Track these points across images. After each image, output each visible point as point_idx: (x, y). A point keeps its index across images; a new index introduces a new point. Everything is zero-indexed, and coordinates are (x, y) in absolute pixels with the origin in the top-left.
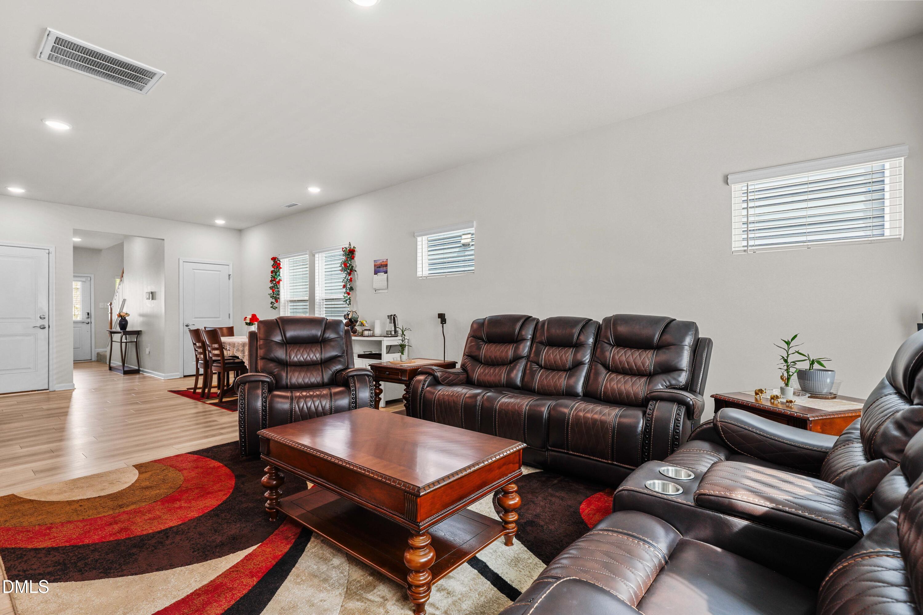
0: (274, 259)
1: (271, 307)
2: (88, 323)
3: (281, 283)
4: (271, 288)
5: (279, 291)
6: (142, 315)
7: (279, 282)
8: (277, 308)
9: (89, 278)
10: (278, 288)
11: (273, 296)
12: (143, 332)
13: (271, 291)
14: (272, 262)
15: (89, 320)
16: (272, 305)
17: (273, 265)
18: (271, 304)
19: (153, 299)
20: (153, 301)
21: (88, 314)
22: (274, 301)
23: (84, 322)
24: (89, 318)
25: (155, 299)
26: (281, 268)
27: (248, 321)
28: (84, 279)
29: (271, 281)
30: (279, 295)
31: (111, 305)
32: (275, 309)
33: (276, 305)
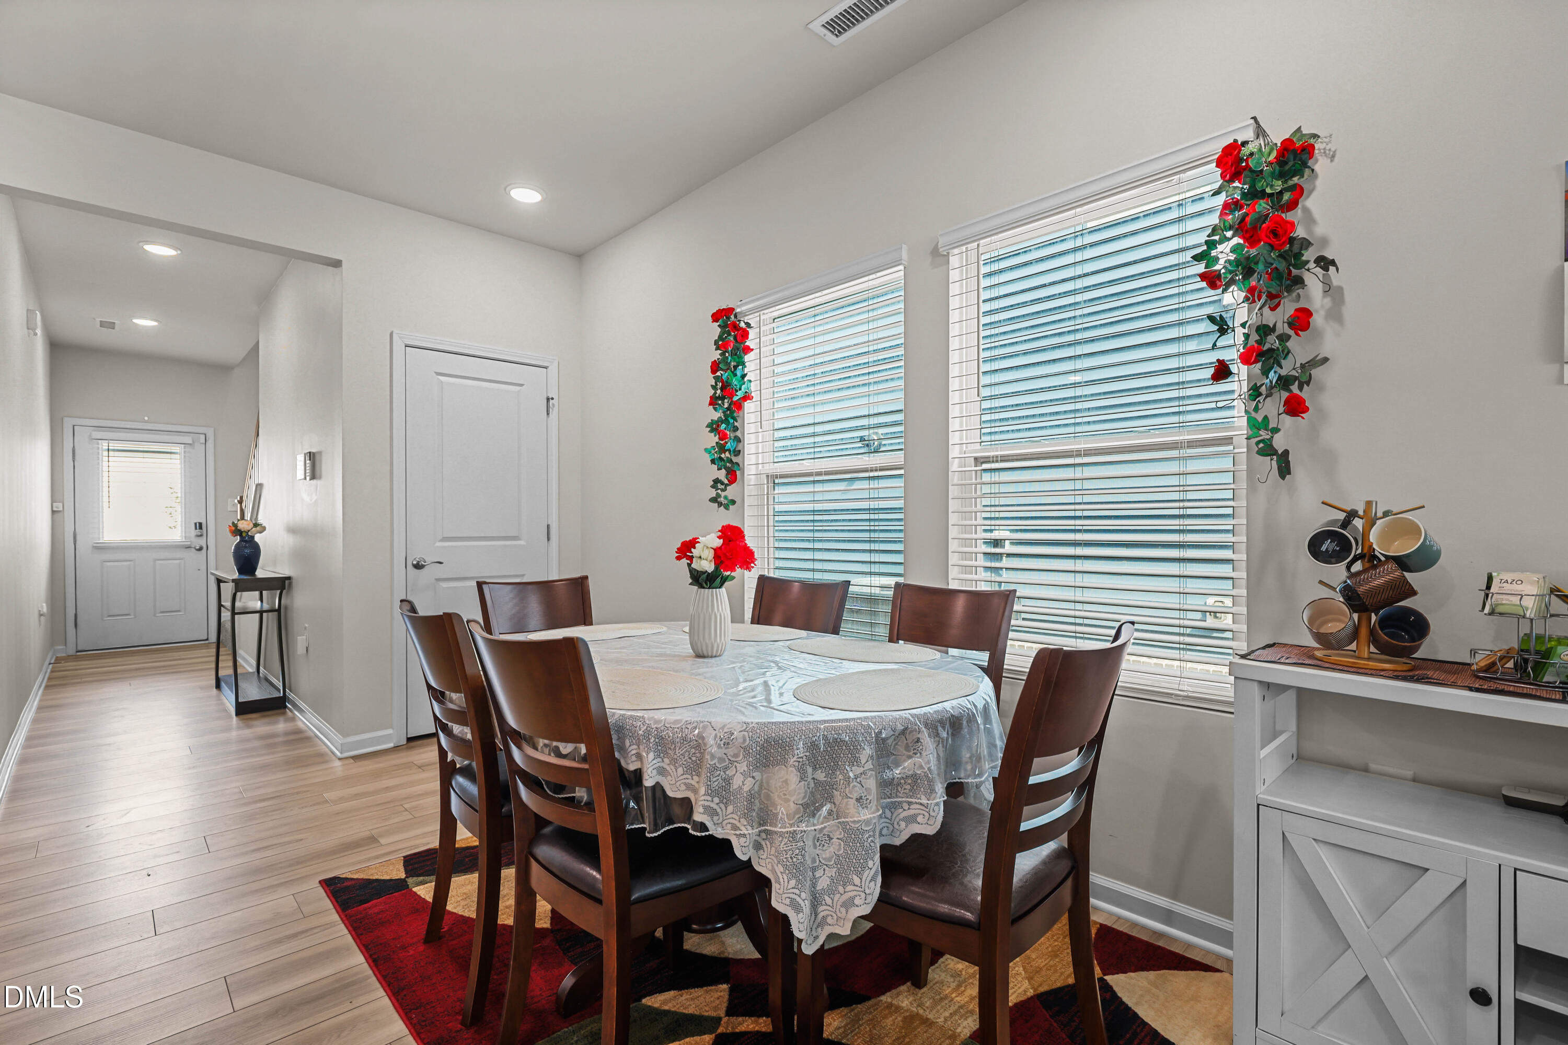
0: (722, 316)
1: (714, 500)
2: (201, 549)
3: (747, 405)
4: (714, 427)
5: (738, 440)
6: (292, 530)
7: (739, 406)
8: (733, 502)
9: (203, 437)
10: (736, 429)
11: (721, 459)
12: (294, 581)
13: (714, 439)
14: (715, 330)
15: (202, 542)
16: (713, 493)
17: (720, 337)
18: (714, 486)
19: (313, 477)
20: (314, 482)
21: (200, 526)
22: (722, 475)
23: (189, 547)
24: (201, 535)
25: (320, 478)
26: (748, 350)
27: (707, 565)
28: (188, 440)
29: (713, 402)
30: (737, 453)
31: (241, 502)
32: (727, 508)
33: (731, 492)
